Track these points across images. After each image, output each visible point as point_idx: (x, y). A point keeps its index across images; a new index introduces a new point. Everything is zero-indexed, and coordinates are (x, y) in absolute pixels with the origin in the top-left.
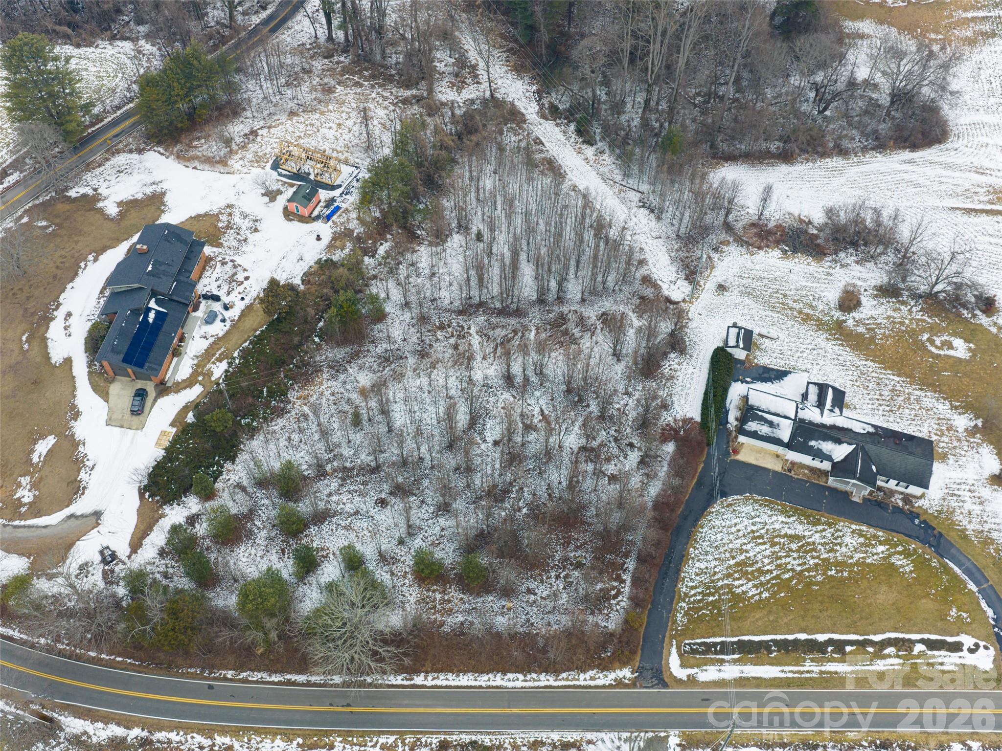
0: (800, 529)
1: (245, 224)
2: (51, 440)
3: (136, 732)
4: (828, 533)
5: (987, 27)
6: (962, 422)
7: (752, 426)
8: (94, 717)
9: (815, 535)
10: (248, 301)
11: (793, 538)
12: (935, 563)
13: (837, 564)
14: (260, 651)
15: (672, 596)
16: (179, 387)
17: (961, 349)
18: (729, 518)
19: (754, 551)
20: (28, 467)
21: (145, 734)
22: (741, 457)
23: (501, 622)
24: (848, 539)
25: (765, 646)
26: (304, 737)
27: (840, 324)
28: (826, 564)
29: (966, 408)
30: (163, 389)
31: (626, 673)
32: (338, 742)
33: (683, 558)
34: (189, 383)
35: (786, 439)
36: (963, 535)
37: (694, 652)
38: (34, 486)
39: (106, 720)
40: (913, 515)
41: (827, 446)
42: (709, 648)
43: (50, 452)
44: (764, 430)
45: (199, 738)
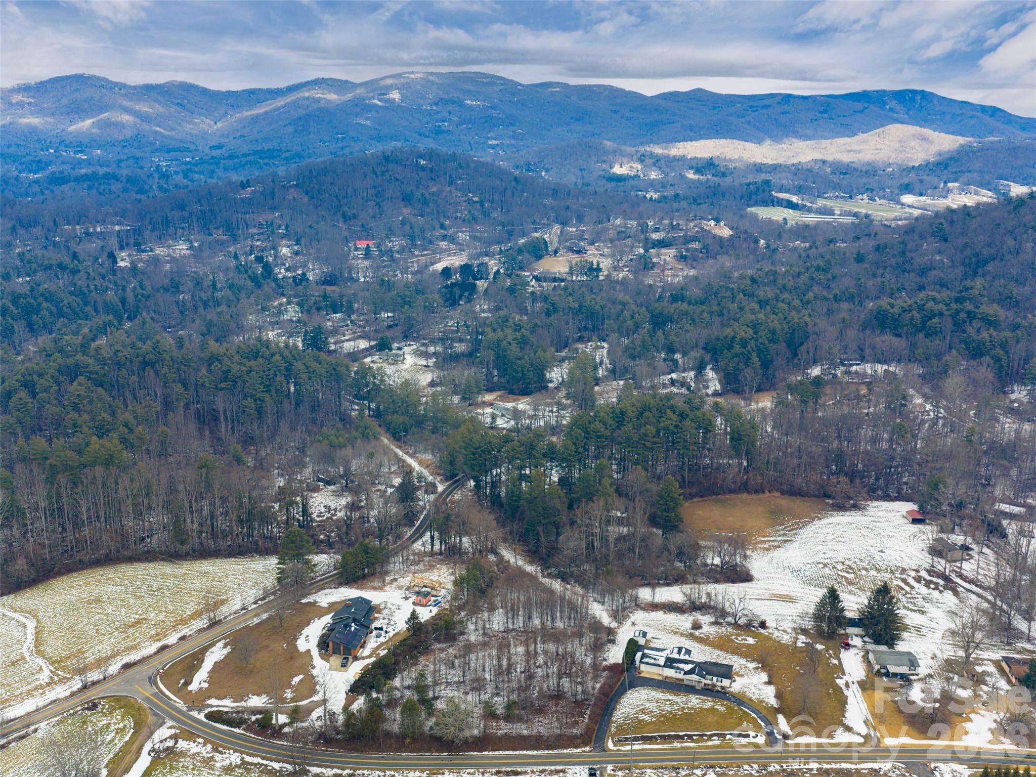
0: (670, 697)
1: (393, 608)
2: (301, 677)
3: (347, 771)
4: (684, 699)
5: (776, 544)
6: (752, 665)
7: (645, 660)
8: (326, 767)
9: (678, 699)
10: (396, 631)
11: (667, 700)
12: (736, 708)
13: (688, 708)
14: (408, 740)
15: (609, 722)
16: (363, 658)
17: (751, 641)
18: (636, 694)
19: (647, 705)
20: (289, 686)
21: (352, 772)
22: (642, 675)
23: (525, 732)
24: (694, 700)
25: (655, 737)
26: (430, 770)
27: (691, 634)
28: (683, 708)
29: (754, 660)
30: (356, 658)
31: (587, 749)
32: (446, 772)
33: (614, 709)
34: (369, 657)
35: (662, 664)
36: (751, 699)
37: (620, 741)
38: (292, 692)
39: (332, 768)
40: (725, 693)
41: (681, 666)
42: (627, 739)
43: (301, 681)
44: (652, 661)
45: (378, 772)
